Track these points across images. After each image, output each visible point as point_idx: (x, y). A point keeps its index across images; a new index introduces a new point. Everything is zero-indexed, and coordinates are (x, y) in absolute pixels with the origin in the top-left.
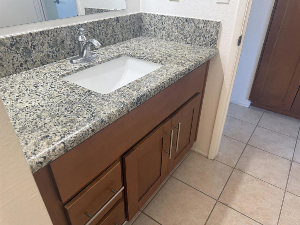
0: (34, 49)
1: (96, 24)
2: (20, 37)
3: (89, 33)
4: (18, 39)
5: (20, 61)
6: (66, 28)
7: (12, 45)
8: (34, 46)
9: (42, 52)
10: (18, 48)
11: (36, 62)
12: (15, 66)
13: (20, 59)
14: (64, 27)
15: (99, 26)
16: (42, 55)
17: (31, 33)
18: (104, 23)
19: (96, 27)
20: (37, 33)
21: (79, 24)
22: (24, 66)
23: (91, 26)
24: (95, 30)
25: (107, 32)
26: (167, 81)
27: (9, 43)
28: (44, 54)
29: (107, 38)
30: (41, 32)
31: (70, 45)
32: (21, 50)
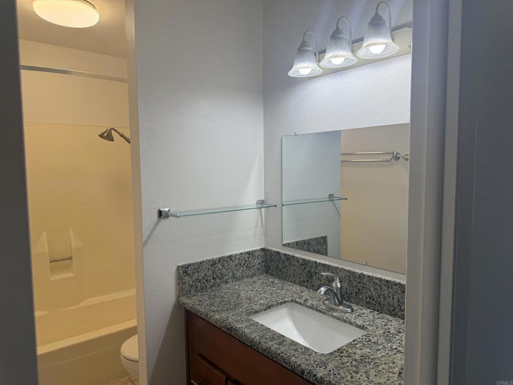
0: (315, 275)
1: (384, 283)
2: (309, 261)
3: (372, 287)
4: (307, 262)
5: (304, 278)
6: (346, 270)
7: (302, 265)
8: (316, 273)
9: (321, 281)
10: (305, 269)
11: (314, 285)
12: (301, 280)
13: (304, 277)
14: (344, 270)
15: (388, 287)
16: (320, 283)
17: (316, 262)
18: (398, 287)
19: (384, 287)
20: (320, 264)
21: (362, 274)
22: (306, 284)
23: (377, 281)
24: (382, 289)
25: (402, 300)
26: (263, 347)
27: (301, 262)
28: (321, 283)
29: (401, 309)
30: (323, 264)
31: (347, 288)
32: (307, 270)
